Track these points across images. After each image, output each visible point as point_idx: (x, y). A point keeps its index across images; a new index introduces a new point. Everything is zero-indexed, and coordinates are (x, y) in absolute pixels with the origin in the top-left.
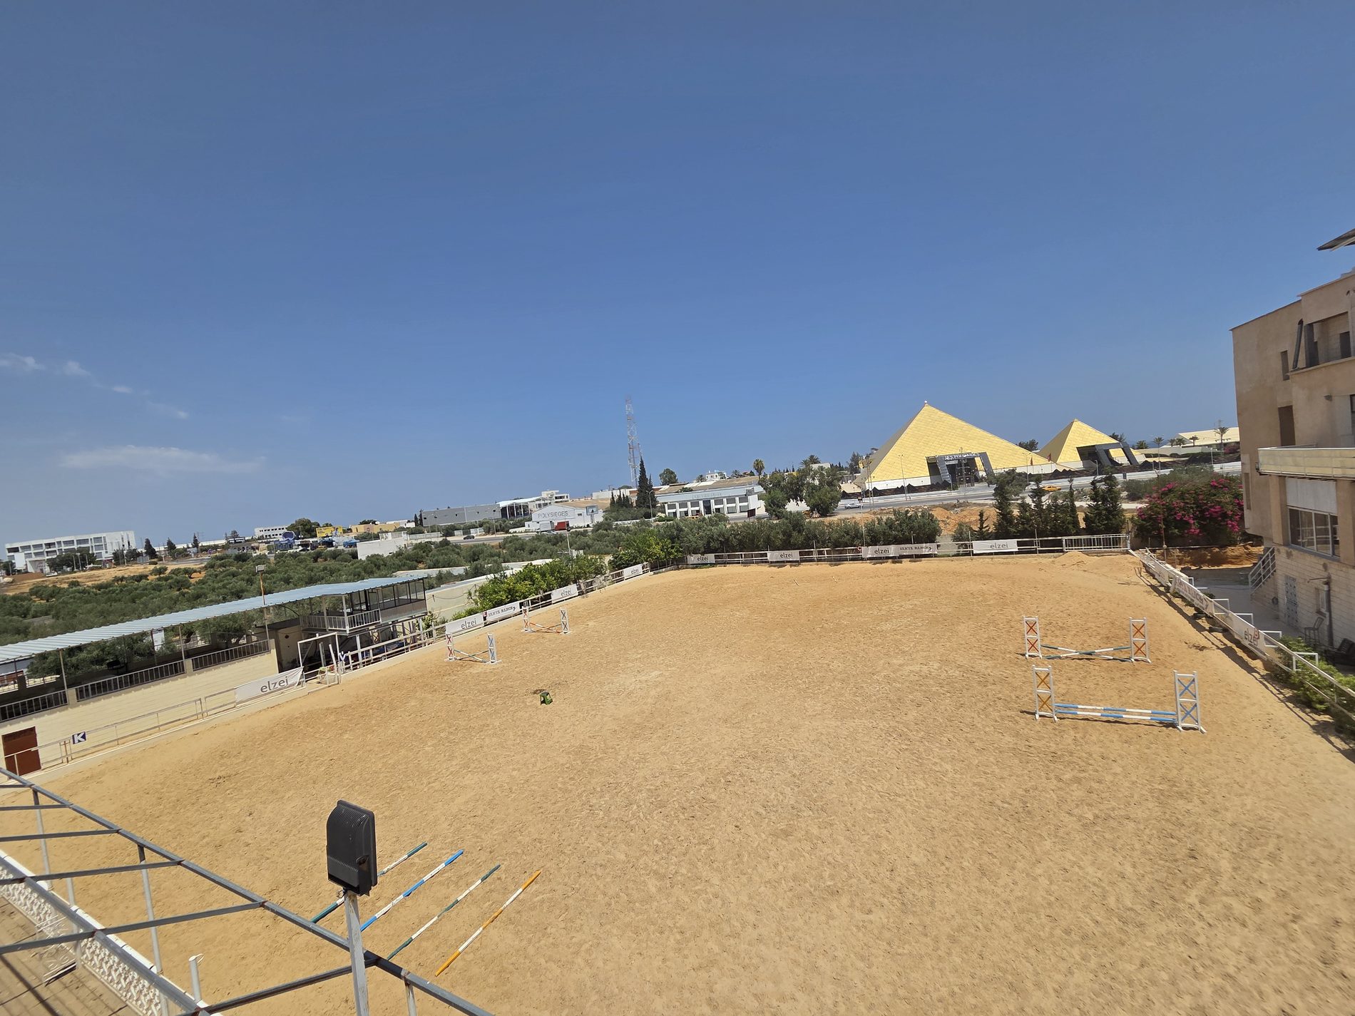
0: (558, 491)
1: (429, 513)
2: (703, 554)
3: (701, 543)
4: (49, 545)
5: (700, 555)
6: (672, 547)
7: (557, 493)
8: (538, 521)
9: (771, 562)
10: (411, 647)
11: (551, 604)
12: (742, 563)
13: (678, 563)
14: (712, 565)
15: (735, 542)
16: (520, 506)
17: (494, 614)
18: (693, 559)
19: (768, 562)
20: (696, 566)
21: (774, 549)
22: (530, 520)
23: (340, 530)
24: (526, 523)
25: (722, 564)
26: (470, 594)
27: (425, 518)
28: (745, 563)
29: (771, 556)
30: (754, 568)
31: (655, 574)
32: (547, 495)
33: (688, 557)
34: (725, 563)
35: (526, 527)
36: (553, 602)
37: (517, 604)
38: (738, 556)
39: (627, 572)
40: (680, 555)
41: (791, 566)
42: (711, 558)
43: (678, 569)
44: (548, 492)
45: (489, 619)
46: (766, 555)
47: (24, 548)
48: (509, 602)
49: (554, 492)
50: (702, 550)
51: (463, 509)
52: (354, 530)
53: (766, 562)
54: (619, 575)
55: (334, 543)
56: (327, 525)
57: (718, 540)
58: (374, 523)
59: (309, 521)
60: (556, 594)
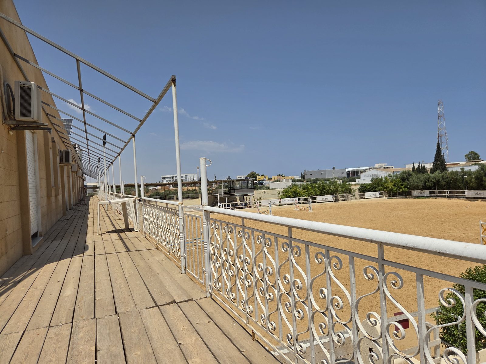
0: (386, 164)
1: (308, 172)
2: (422, 189)
3: (421, 184)
4: (173, 177)
5: (420, 191)
6: (402, 185)
7: (385, 165)
8: (364, 179)
9: (469, 198)
10: (247, 207)
11: (316, 203)
12: (448, 197)
13: (407, 194)
14: (427, 197)
15: (443, 183)
16: (359, 171)
17: (285, 201)
18: (415, 193)
19: (466, 198)
20: (418, 197)
21: (470, 189)
22: (359, 178)
23: (267, 178)
24: (357, 180)
25: (434, 197)
26: (279, 193)
27: (306, 175)
28: (449, 197)
29: (468, 193)
30: (455, 201)
31: (388, 199)
32: (378, 166)
33: (413, 191)
34: (436, 197)
35: (357, 182)
36: (317, 202)
37: (297, 199)
38: (445, 193)
39: (367, 195)
40: (407, 190)
41: (481, 201)
42: (427, 193)
43: (406, 198)
44: (379, 164)
45: (282, 203)
46: (464, 193)
47: (167, 178)
48: (293, 197)
49: (383, 164)
50: (421, 187)
51: (325, 171)
52: (273, 179)
53: (463, 198)
54: (363, 195)
55: (264, 184)
56: (262, 175)
57: (432, 181)
58: (282, 175)
59: (255, 173)
60: (319, 198)
